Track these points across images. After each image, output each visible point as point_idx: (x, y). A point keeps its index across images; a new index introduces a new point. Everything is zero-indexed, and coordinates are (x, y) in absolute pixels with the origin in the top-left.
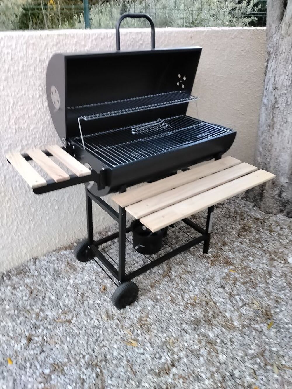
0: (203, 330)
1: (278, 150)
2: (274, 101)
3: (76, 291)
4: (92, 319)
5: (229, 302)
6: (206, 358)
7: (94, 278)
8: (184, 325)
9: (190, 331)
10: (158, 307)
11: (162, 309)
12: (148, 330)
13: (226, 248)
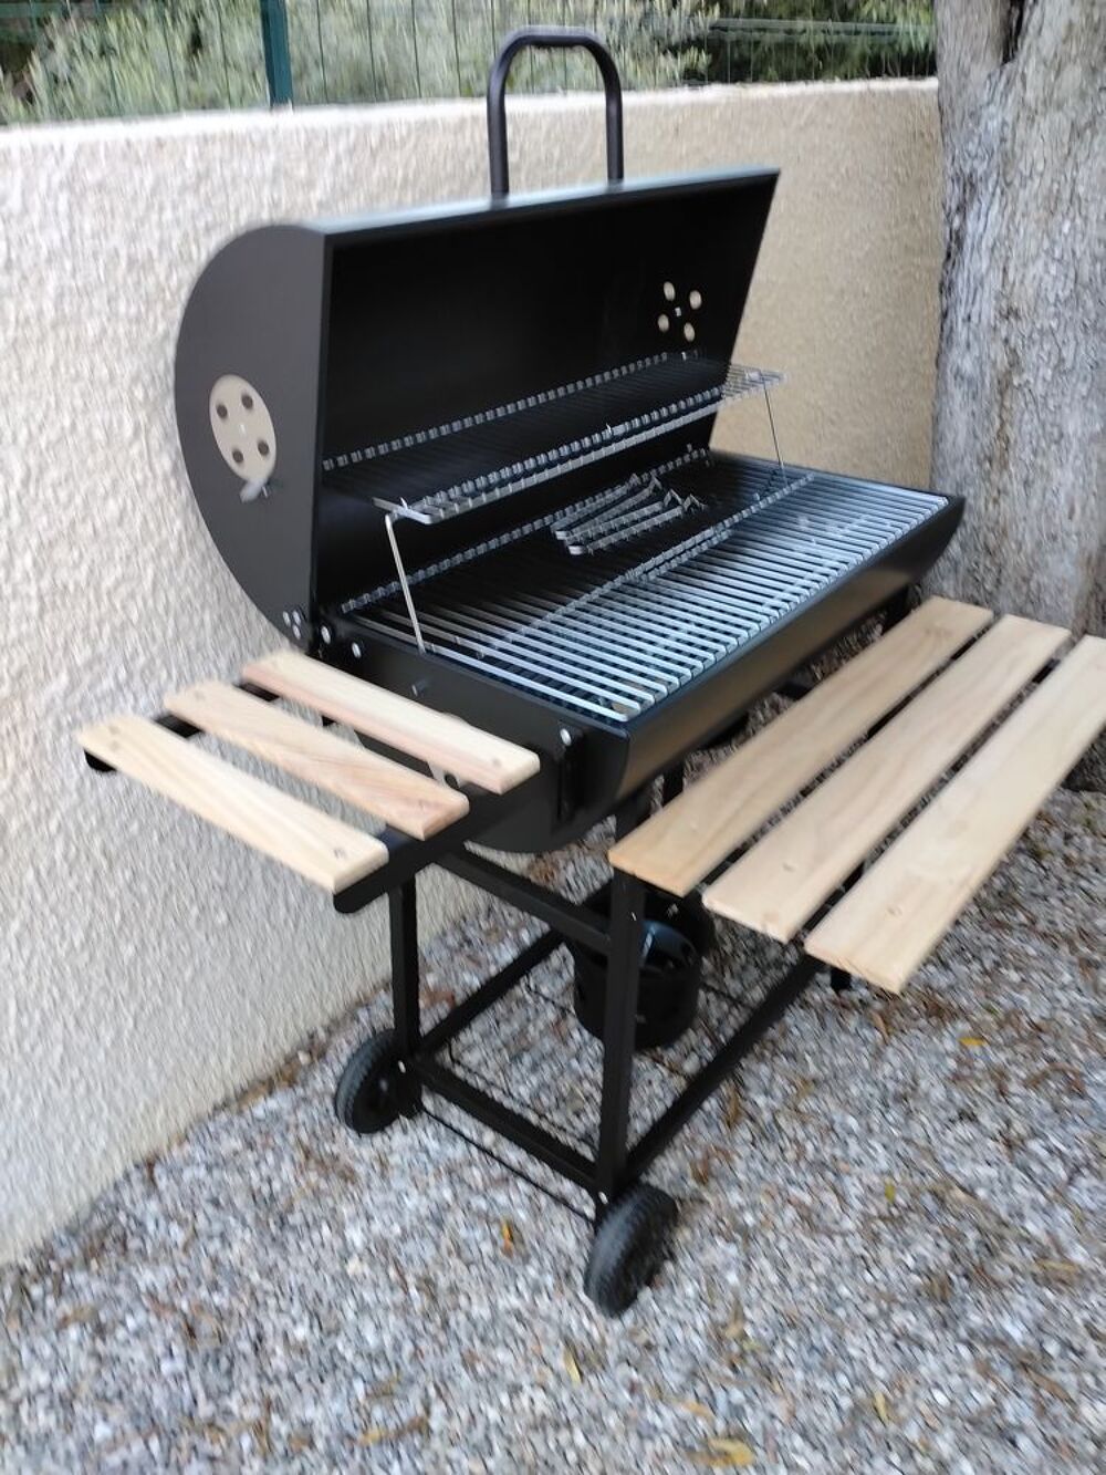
0: (975, 1319)
1: (1029, 546)
2: (1002, 359)
3: (392, 1273)
4: (515, 1390)
5: (1019, 1174)
6: (1038, 1438)
7: (447, 1194)
8: (899, 1318)
9: (929, 1336)
10: (766, 1264)
11: (781, 1267)
12: (767, 1374)
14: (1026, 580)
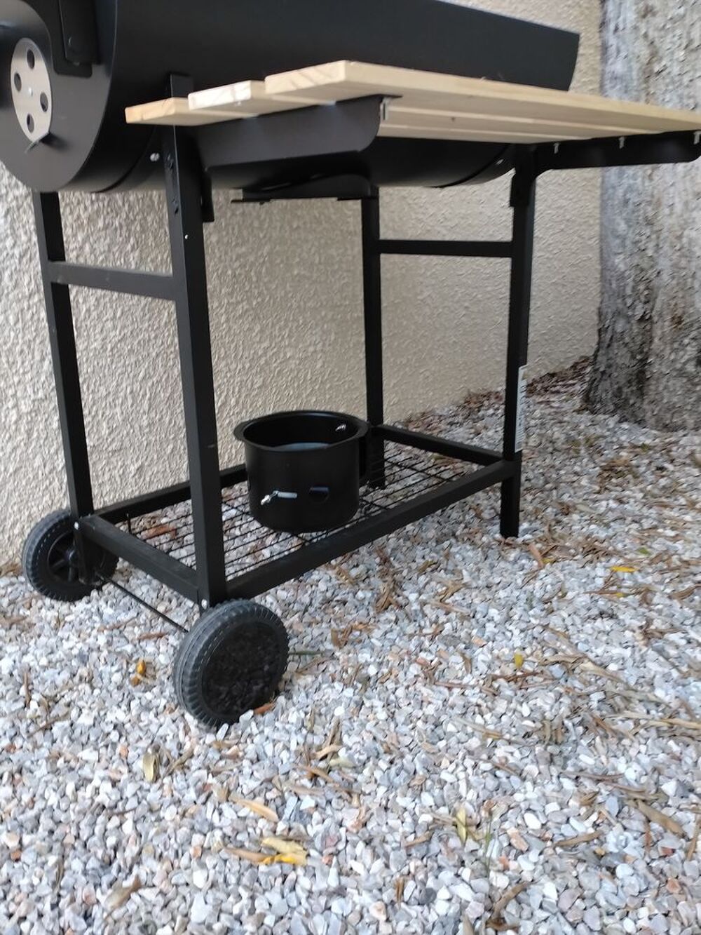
0: (587, 760)
5: (652, 654)
8: (501, 752)
9: (532, 769)
10: (378, 704)
11: (392, 707)
13: (575, 517)
14: (680, 237)
